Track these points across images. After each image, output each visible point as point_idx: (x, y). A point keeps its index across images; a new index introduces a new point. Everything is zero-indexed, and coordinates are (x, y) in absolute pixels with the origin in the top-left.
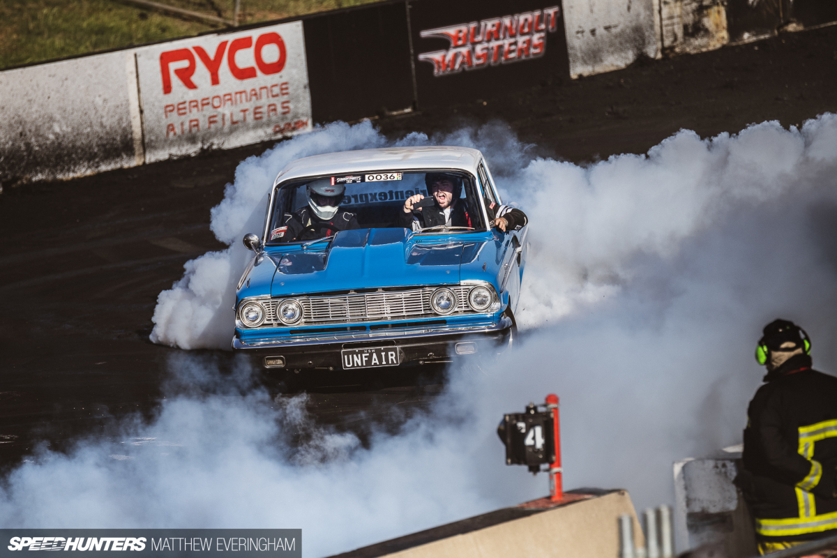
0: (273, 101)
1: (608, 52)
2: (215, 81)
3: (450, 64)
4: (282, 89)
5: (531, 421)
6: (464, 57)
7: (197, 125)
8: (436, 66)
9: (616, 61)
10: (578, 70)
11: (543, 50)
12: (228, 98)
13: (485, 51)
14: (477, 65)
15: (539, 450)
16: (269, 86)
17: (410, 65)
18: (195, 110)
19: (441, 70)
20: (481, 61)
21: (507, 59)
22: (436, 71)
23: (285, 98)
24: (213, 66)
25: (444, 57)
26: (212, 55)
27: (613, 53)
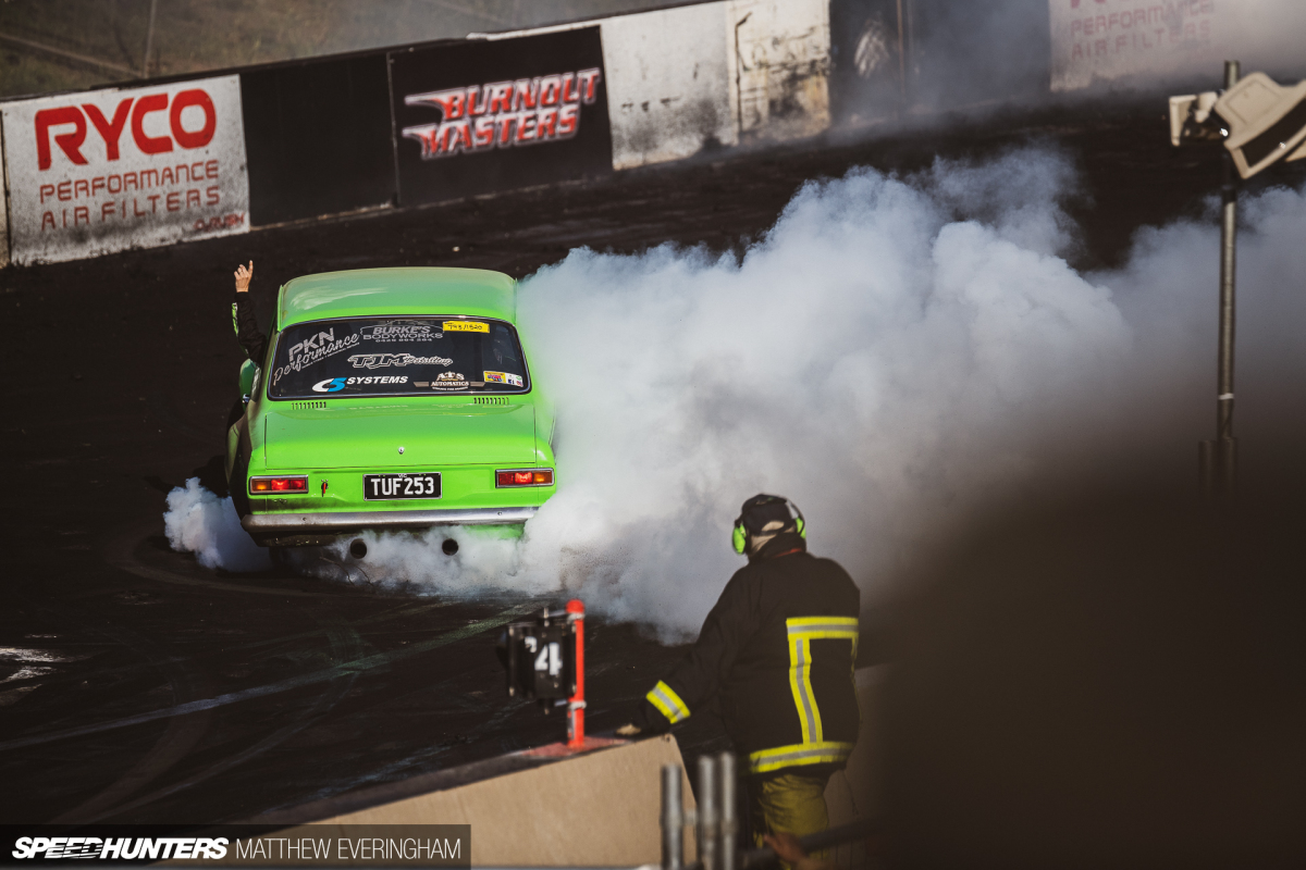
0: (194, 185)
1: (665, 134)
2: (113, 154)
3: (442, 143)
4: (208, 170)
5: (544, 636)
6: (460, 134)
7: (86, 216)
8: (424, 146)
9: (678, 147)
10: (624, 159)
11: (575, 129)
12: (133, 179)
13: (489, 128)
14: (479, 146)
15: (554, 676)
16: (190, 165)
17: (392, 143)
18: (82, 194)
19: (431, 151)
20: (484, 141)
21: (522, 140)
22: (424, 153)
23: (213, 182)
24: (111, 134)
25: (435, 133)
26: (109, 117)
27: (671, 136)
